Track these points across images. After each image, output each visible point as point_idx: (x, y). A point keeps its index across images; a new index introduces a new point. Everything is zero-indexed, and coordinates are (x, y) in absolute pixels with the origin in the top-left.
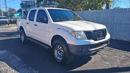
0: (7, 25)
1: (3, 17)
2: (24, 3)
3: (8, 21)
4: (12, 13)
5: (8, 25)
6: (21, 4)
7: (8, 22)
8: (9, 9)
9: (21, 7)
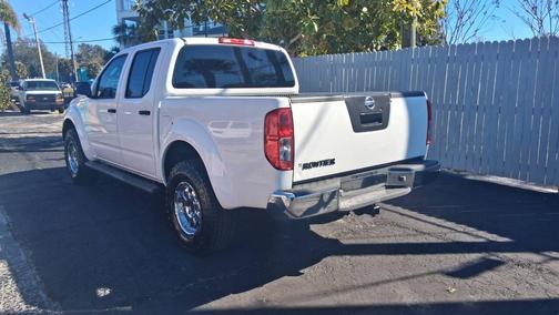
0: (57, 112)
1: (45, 79)
2: (128, 23)
3: (61, 96)
4: (89, 66)
5: (61, 112)
6: (117, 30)
7: (59, 101)
8: (83, 46)
9: (118, 39)
